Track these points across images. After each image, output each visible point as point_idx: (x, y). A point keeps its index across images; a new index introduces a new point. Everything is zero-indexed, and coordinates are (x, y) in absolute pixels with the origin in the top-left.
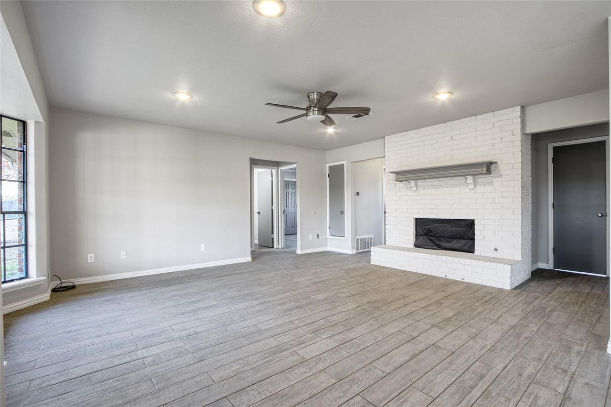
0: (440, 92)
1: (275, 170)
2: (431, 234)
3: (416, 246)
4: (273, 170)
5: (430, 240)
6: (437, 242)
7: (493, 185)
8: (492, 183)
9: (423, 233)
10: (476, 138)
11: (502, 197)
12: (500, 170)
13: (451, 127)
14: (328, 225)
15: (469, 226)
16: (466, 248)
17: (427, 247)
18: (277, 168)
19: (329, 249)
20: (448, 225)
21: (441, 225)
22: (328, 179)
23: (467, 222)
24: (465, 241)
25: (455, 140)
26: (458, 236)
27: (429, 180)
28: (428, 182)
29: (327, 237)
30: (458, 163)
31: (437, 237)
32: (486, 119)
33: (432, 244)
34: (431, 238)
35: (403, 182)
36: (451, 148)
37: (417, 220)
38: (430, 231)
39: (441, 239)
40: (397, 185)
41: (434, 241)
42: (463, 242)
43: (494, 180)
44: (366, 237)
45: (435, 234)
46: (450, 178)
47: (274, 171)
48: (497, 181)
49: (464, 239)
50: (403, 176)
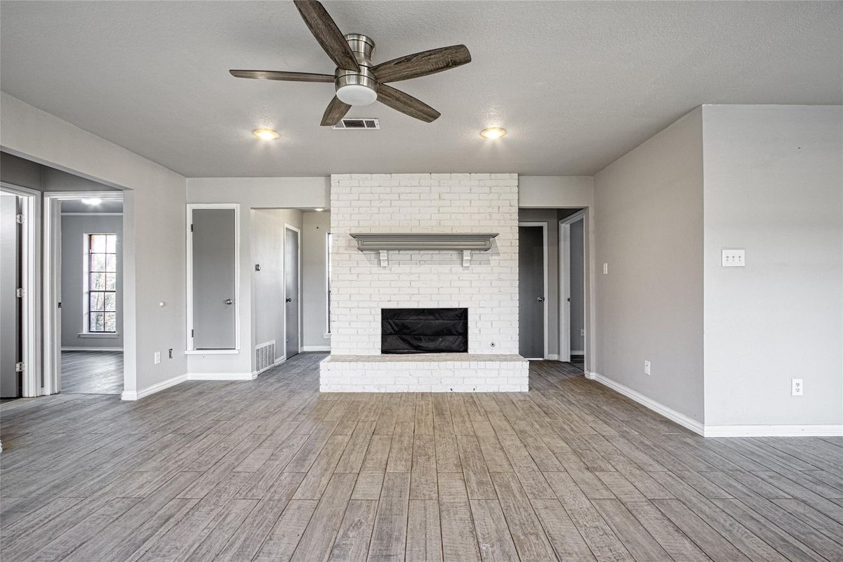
0: (489, 127)
1: (32, 198)
2: (405, 331)
3: (384, 352)
4: (25, 199)
5: (404, 340)
6: (415, 343)
7: (490, 264)
8: (488, 263)
9: (392, 331)
10: (471, 202)
11: (500, 279)
12: (497, 247)
13: (439, 182)
14: (190, 327)
15: (458, 317)
16: (455, 346)
17: (401, 351)
18: (39, 193)
19: (191, 376)
20: (431, 317)
21: (421, 317)
22: (190, 234)
23: (457, 312)
24: (453, 337)
25: (444, 199)
26: (445, 331)
27: (408, 252)
28: (405, 255)
29: (186, 352)
30: (448, 231)
31: (415, 335)
32: (482, 180)
33: (406, 346)
34: (404, 337)
35: (365, 252)
36: (439, 210)
37: (384, 311)
38: (404, 327)
39: (422, 337)
40: (352, 256)
41: (411, 342)
42: (451, 338)
43: (490, 258)
44: (267, 344)
45: (412, 332)
46: (437, 252)
47: (29, 202)
48: (494, 259)
49: (453, 334)
50: (368, 242)
